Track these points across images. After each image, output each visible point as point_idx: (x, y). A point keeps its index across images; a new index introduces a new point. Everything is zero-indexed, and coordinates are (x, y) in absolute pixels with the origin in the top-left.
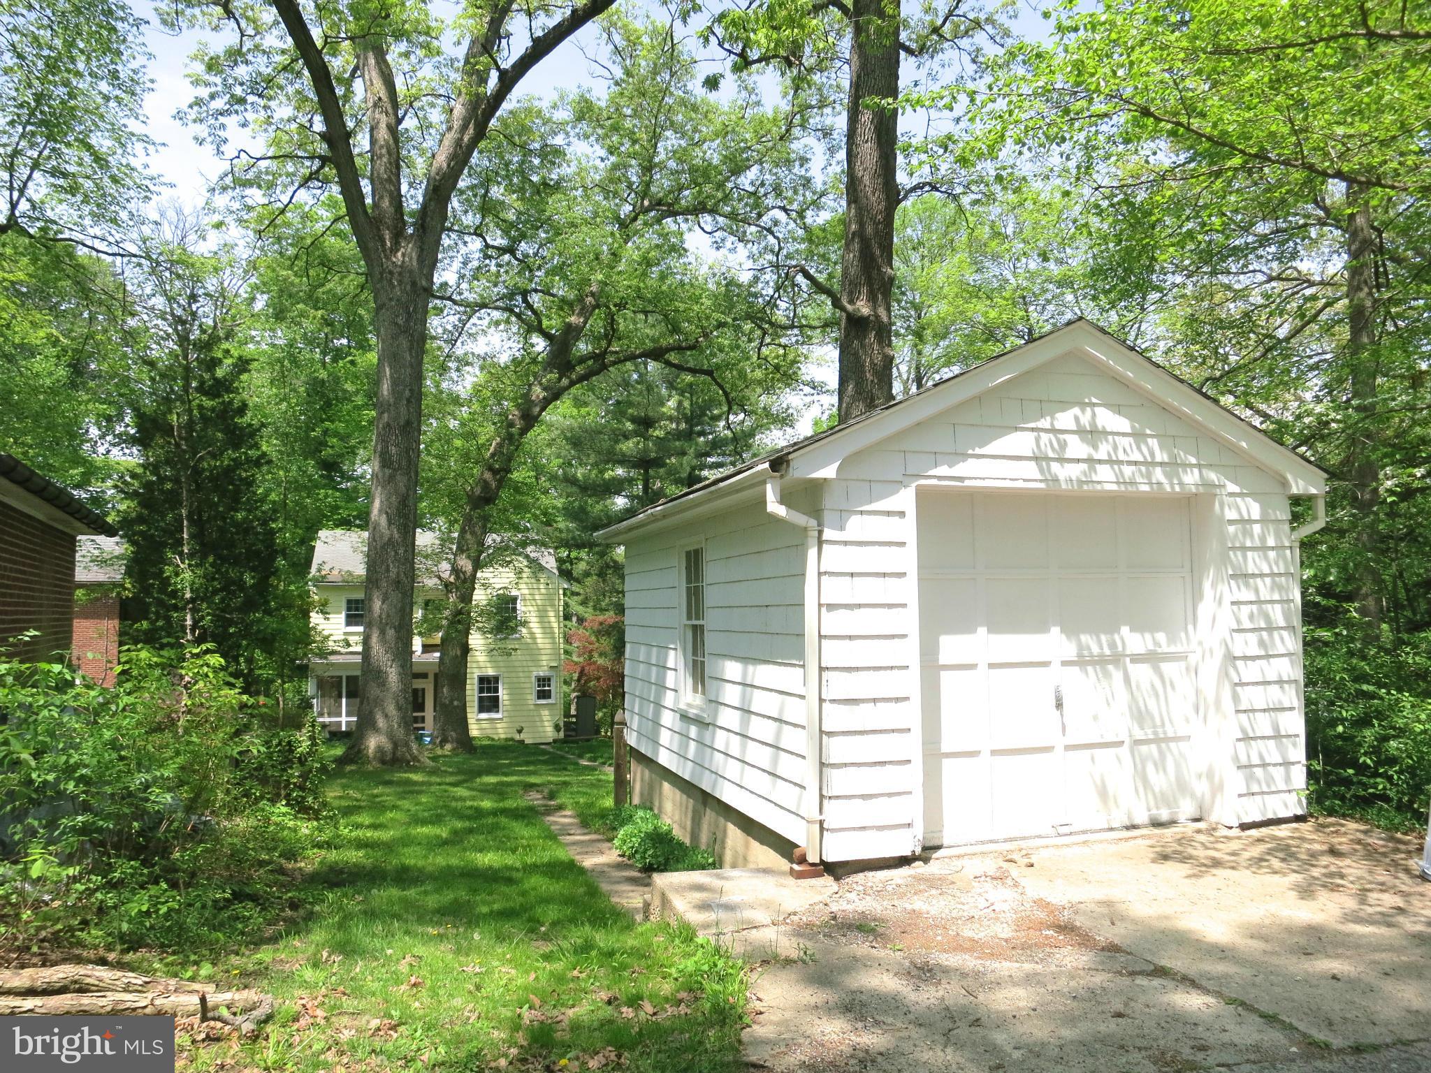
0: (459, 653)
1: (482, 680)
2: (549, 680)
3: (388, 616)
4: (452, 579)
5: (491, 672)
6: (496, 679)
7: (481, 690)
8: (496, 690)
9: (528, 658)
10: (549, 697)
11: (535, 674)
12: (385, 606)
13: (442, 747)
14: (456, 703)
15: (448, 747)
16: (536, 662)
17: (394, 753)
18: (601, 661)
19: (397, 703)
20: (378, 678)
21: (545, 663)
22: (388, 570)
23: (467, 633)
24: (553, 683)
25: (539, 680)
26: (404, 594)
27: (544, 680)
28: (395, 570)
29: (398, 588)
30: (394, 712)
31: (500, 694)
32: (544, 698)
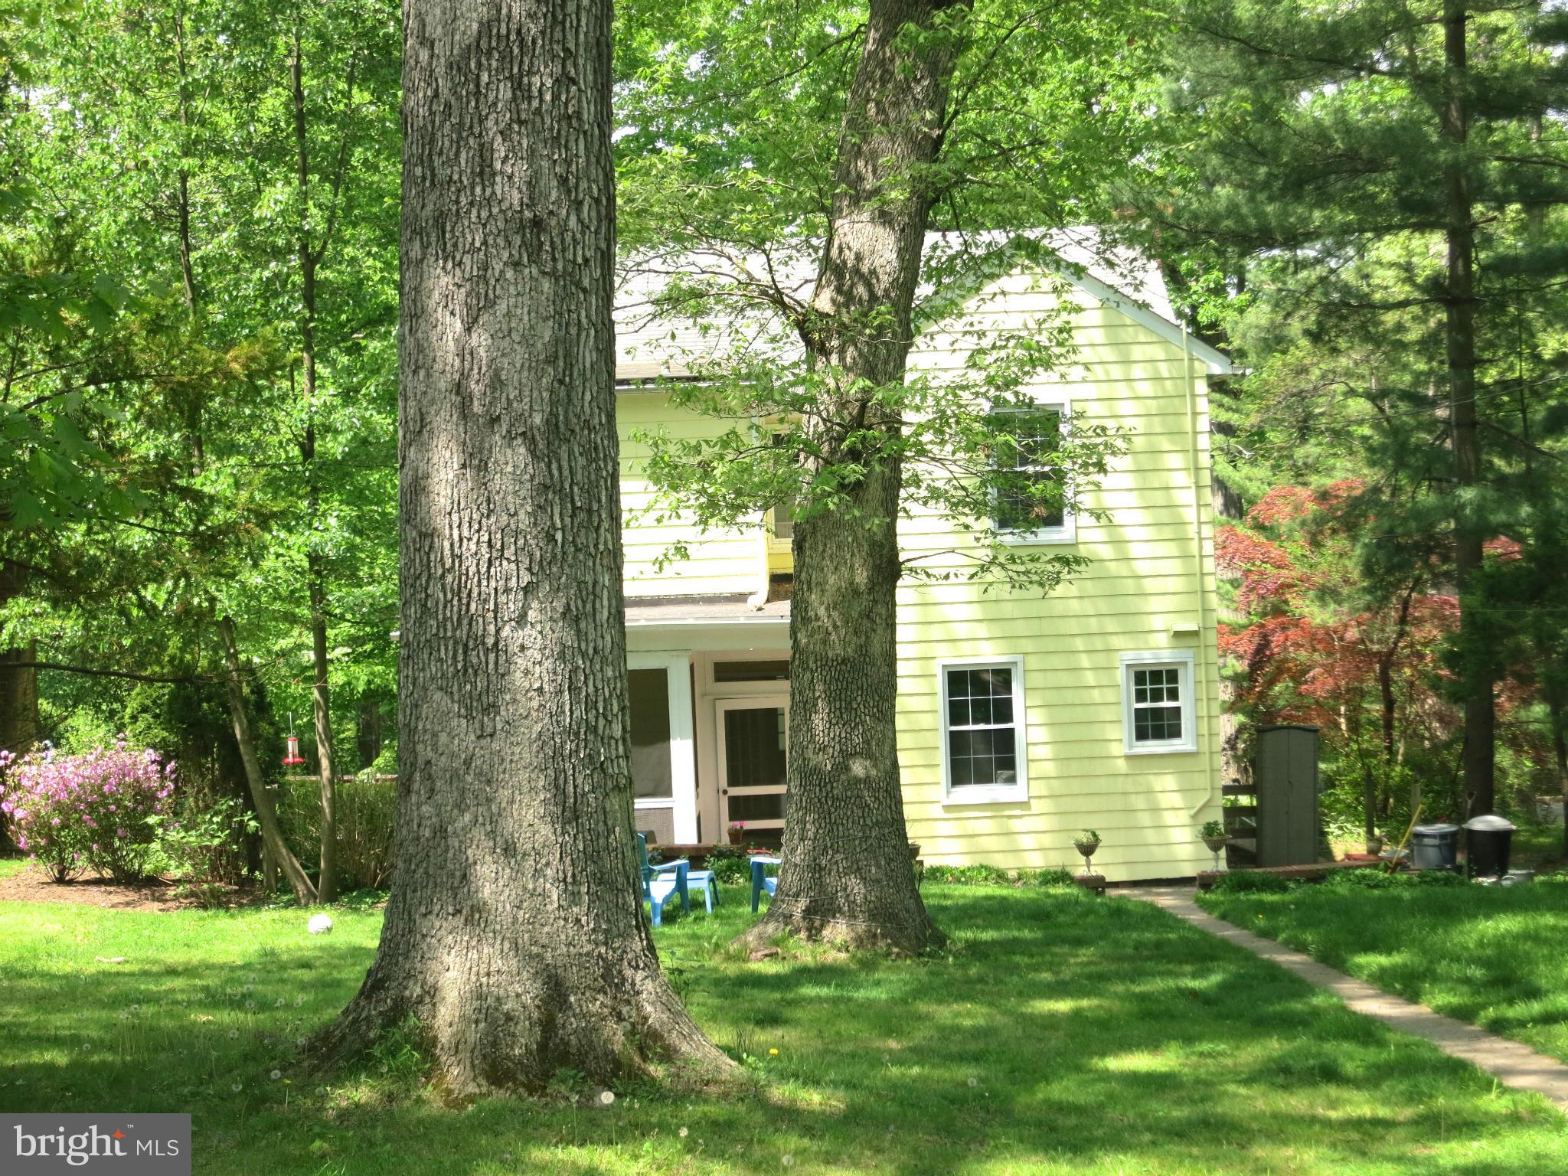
0: (861, 577)
1: (958, 680)
2: (1173, 676)
3: (497, 383)
4: (824, 304)
5: (986, 654)
6: (1004, 676)
7: (957, 714)
8: (1004, 712)
9: (1103, 606)
10: (1175, 732)
11: (1130, 657)
12: (480, 340)
13: (814, 935)
14: (858, 768)
15: (838, 931)
16: (1130, 621)
17: (548, 1025)
18: (1318, 615)
19: (558, 788)
20: (467, 672)
21: (1156, 622)
22: (484, 171)
23: (891, 510)
24: (1185, 687)
25: (1140, 678)
26: (568, 280)
27: (1156, 676)
28: (521, 170)
29: (534, 252)
30: (545, 831)
31: (1017, 724)
32: (1159, 734)
